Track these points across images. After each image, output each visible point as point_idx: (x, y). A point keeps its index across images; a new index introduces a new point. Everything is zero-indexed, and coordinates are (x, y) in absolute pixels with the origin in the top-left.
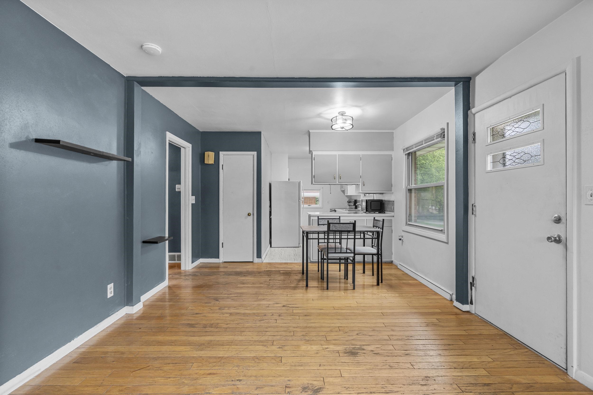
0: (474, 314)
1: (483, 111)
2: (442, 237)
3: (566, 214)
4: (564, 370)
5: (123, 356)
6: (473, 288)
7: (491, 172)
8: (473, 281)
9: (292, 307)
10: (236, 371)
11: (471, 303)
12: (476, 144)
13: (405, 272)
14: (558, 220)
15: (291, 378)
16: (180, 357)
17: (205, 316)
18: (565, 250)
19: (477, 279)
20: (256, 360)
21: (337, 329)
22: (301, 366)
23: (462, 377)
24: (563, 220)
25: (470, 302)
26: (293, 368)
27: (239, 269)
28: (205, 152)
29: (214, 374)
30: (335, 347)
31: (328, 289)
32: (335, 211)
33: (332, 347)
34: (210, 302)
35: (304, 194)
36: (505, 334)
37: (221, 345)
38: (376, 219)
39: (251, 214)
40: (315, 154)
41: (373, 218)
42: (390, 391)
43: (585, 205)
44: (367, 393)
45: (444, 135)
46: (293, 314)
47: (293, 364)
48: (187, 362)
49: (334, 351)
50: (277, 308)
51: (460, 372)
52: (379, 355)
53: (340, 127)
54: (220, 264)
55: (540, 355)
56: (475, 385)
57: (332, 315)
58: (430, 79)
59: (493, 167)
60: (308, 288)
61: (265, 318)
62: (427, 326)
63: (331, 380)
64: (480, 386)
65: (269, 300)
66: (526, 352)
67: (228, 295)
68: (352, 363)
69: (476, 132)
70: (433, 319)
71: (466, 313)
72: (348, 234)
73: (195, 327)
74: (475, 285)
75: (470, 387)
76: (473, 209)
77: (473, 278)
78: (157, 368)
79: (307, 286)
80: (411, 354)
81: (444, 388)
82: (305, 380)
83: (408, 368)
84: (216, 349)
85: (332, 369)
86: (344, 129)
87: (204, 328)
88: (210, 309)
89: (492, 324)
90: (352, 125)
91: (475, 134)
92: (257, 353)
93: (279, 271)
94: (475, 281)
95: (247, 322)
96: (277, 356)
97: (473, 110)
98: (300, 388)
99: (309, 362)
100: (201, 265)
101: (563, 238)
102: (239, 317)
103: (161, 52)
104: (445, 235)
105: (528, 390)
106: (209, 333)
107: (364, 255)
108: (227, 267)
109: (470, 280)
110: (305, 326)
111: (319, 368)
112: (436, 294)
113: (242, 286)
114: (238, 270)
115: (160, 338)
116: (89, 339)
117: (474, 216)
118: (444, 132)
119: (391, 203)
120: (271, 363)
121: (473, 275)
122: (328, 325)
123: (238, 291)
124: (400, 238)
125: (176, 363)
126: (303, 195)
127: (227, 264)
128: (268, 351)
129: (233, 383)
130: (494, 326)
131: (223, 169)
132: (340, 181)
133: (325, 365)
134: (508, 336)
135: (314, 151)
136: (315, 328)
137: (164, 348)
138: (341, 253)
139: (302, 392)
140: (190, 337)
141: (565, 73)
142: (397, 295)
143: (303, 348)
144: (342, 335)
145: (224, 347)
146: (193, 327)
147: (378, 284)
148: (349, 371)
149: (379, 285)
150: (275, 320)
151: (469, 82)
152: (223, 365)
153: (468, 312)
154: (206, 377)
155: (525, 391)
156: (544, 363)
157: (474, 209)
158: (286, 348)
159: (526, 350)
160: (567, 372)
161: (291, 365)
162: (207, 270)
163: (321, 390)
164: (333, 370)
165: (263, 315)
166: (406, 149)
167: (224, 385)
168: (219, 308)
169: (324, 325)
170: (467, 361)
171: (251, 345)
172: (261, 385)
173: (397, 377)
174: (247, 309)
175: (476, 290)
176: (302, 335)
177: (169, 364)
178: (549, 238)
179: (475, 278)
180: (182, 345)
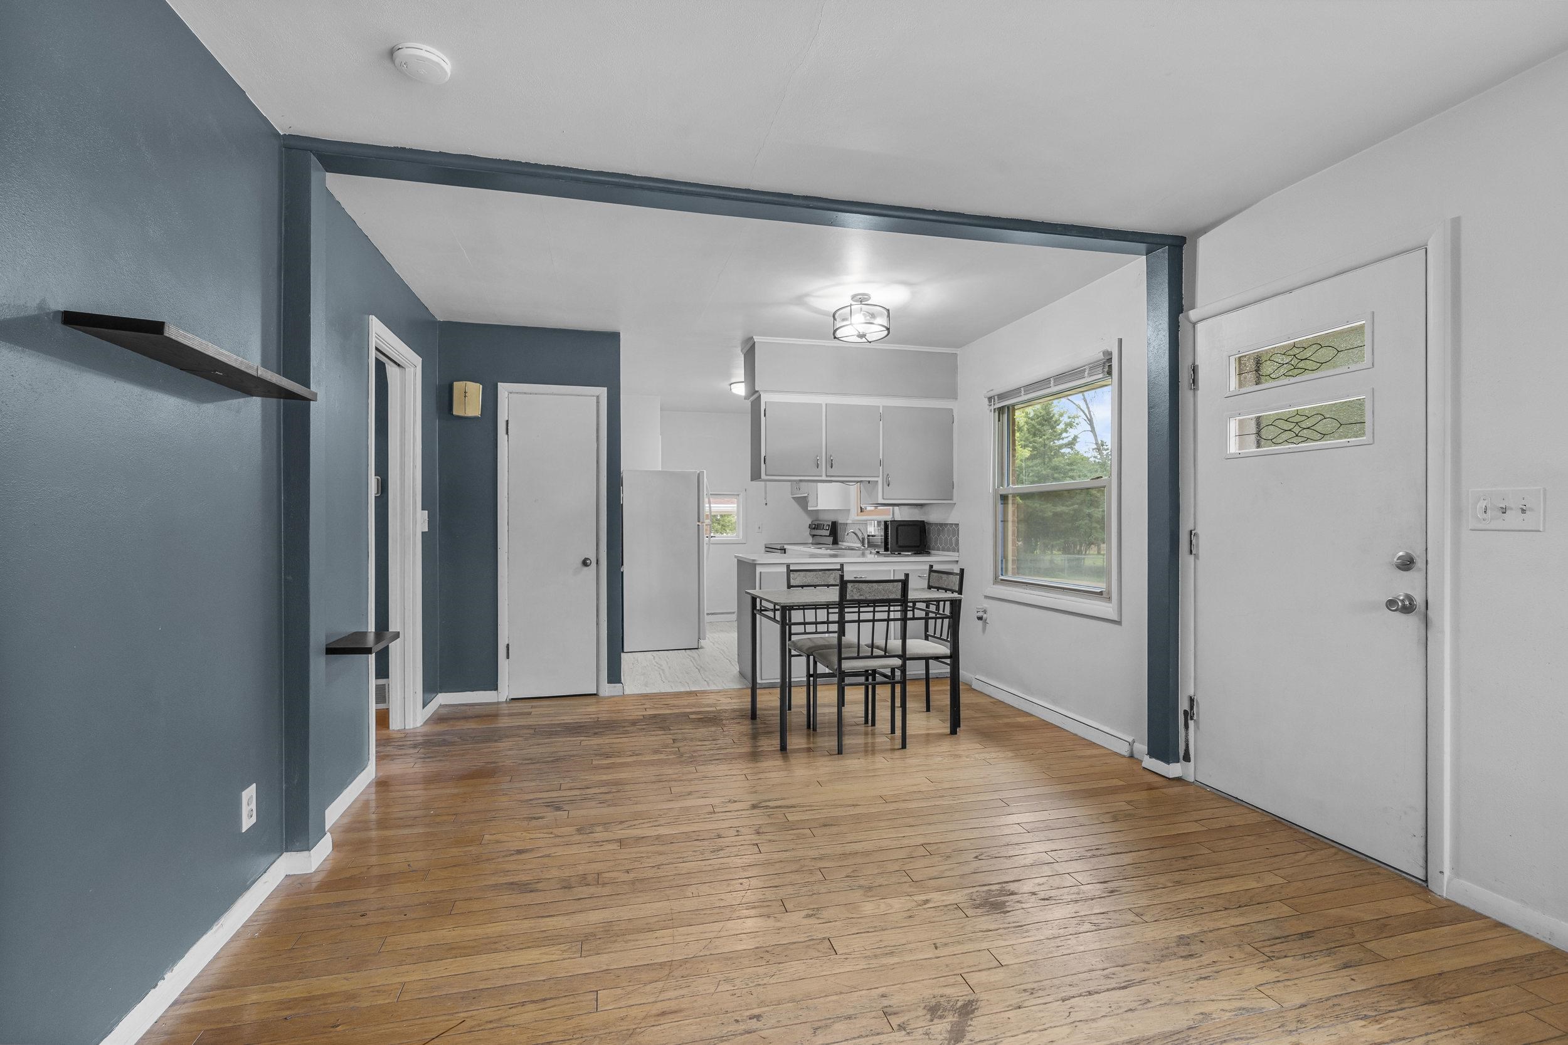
0: (1193, 782)
1: (1218, 318)
2: (1106, 609)
3: (1427, 549)
4: (1420, 882)
5: (357, 1004)
6: (1191, 723)
7: (1238, 457)
8: (1192, 708)
9: (777, 807)
10: (733, 995)
11: (1187, 758)
12: (1199, 393)
13: (996, 697)
14: (1407, 564)
15: (884, 989)
16: (544, 981)
17: (549, 856)
18: (1423, 626)
19: (1200, 703)
20: (767, 956)
21: (921, 851)
22: (892, 953)
23: (1251, 926)
24: (1420, 563)
25: (1184, 757)
26: (874, 963)
27: (571, 717)
28: (455, 383)
29: (676, 1012)
30: (943, 895)
31: (842, 754)
32: (784, 551)
33: (937, 898)
34: (541, 815)
35: (712, 505)
36: (1276, 820)
37: (646, 930)
38: (934, 568)
39: (591, 563)
40: (766, 400)
41: (927, 567)
42: (1127, 981)
43: (1471, 530)
44: (1081, 995)
45: (1110, 367)
46: (788, 826)
47: (868, 953)
48: (574, 991)
49: (946, 906)
50: (739, 813)
51: (1241, 914)
52: (1053, 902)
53: (856, 333)
54: (500, 706)
55: (1364, 857)
56: (1283, 940)
57: (890, 817)
58: (1103, 232)
59: (1241, 447)
60: (786, 753)
61: (723, 842)
62: (1115, 819)
63: (983, 977)
64: (1294, 940)
65: (706, 795)
66: (1335, 854)
67: (584, 792)
68: (1005, 928)
69: (1198, 366)
70: (1120, 803)
71: (1175, 782)
72: (874, 609)
73: (537, 891)
74: (1195, 716)
75: (1278, 946)
76: (1191, 541)
77: (1192, 700)
78: (491, 1022)
79: (783, 748)
80: (1120, 891)
81: (1230, 957)
82: (924, 989)
83: (1132, 923)
84: (637, 943)
85: (969, 952)
86: (864, 340)
87: (566, 890)
88: (553, 836)
89: (1239, 802)
90: (888, 329)
91: (1195, 368)
92: (757, 939)
93: (686, 715)
94: (1195, 707)
95: (681, 860)
96: (815, 938)
97: (1193, 315)
98: (921, 1012)
99: (904, 942)
100: (444, 711)
101: (1419, 600)
102: (650, 848)
103: (449, 75)
104: (1110, 605)
105: (1384, 935)
106: (587, 901)
107: (927, 659)
108: (530, 713)
109: (1183, 705)
110: (841, 853)
111: (938, 953)
112: (1092, 744)
113: (608, 764)
114: (567, 719)
115: (447, 933)
116: (203, 971)
117: (1192, 557)
118: (1110, 360)
119: (948, 530)
120: (811, 959)
121: (1192, 694)
122: (895, 842)
123: (604, 777)
124: (980, 614)
125: (544, 1000)
126: (707, 509)
127: (526, 704)
128: (784, 930)
129: (742, 1027)
130: (1249, 806)
131: (507, 433)
132: (831, 472)
133: (946, 944)
134: (1283, 824)
135: (766, 391)
136: (866, 853)
137: (480, 963)
138: (858, 657)
139: (932, 1020)
140: (540, 918)
141: (1425, 250)
142: (1010, 754)
143: (868, 908)
144: (940, 864)
145: (659, 934)
146: (531, 891)
147: (953, 731)
148: (1010, 948)
149: (956, 734)
150: (754, 844)
151: (1181, 247)
152: (684, 985)
153: (1179, 779)
154: (657, 1023)
155: (1380, 937)
156: (1379, 874)
157: (1194, 542)
158: (826, 914)
159: (1333, 850)
160: (1427, 886)
161: (866, 957)
162: (471, 725)
163: (974, 1007)
164: (971, 952)
165: (713, 835)
166: (996, 397)
167: (723, 1037)
168: (578, 830)
169: (885, 844)
170: (1238, 889)
171: (729, 920)
172: (821, 1020)
173: (1123, 948)
174: (656, 824)
175: (1198, 728)
176: (848, 877)
177: (523, 1004)
178: (1391, 604)
179: (1195, 700)
180: (529, 947)
